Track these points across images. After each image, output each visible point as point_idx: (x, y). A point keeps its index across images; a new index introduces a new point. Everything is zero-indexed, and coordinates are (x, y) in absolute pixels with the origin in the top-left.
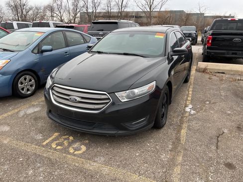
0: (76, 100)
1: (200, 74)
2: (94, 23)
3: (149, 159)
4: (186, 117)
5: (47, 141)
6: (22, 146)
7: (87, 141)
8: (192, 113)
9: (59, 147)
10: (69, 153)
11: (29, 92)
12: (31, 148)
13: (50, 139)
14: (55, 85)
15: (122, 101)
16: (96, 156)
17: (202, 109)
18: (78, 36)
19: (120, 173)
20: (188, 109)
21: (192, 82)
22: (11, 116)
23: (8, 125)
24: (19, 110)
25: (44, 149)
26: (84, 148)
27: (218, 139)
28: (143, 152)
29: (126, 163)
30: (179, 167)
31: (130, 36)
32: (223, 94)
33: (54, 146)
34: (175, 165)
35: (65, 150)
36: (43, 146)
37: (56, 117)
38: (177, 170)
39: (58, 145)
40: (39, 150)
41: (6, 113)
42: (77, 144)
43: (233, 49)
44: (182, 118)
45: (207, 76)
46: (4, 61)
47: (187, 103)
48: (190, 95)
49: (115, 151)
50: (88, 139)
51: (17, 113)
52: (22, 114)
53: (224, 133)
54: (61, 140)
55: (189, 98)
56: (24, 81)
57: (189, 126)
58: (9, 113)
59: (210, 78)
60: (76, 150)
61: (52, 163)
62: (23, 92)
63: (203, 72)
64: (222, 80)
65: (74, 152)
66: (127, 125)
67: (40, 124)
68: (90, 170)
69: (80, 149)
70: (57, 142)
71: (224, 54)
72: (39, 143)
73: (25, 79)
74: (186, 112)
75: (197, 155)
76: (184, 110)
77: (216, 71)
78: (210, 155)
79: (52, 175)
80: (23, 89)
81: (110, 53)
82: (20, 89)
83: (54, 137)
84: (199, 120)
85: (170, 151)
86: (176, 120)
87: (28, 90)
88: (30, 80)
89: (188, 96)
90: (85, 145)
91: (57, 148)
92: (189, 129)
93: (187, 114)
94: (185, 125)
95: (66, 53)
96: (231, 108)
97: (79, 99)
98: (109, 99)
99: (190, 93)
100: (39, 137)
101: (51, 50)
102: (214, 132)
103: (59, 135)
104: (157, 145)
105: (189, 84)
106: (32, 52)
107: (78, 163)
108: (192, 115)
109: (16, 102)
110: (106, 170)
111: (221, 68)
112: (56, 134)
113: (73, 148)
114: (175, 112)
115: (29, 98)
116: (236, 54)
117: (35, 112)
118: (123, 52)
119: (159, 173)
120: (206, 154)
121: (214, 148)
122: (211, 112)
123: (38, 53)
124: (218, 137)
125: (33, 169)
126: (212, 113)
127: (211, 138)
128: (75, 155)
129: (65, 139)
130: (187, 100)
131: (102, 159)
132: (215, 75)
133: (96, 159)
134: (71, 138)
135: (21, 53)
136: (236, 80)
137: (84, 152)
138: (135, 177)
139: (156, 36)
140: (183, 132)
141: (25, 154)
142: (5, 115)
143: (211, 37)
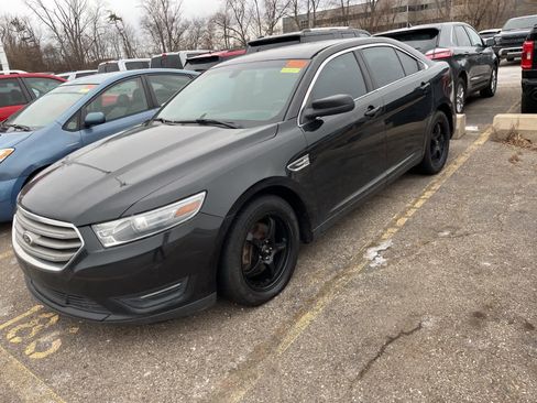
0: (30, 240)
4: (350, 275)
5: (10, 323)
7: (75, 330)
8: (373, 265)
9: (16, 340)
10: (21, 356)
13: (18, 318)
15: (107, 245)
16: (61, 368)
17: (410, 254)
20: (372, 253)
26: (55, 347)
27: (383, 349)
28: (165, 369)
32: (515, 206)
33: (11, 335)
35: (21, 348)
39: (19, 333)
42: (54, 334)
44: (336, 277)
47: (385, 236)
48: (411, 213)
54: (32, 323)
55: (402, 222)
57: (335, 302)
60: (38, 349)
63: (508, 140)
65: (31, 354)
66: (126, 301)
69: (46, 349)
70: (24, 326)
74: (362, 260)
76: (361, 255)
83: (27, 313)
85: (232, 371)
86: (315, 284)
89: (403, 214)
90: (66, 338)
91: (12, 341)
98: (78, 240)
99: (418, 205)
100: (5, 312)
102: (390, 326)
105: (435, 179)
107: (18, 381)
108: (369, 270)
112: (37, 308)
114: (331, 260)
121: (352, 372)
124: (391, 340)
126: (429, 266)
127: (369, 343)
129: (42, 321)
130: (392, 225)
131: (67, 378)
134: (54, 319)
135: (37, 134)
137: (48, 356)
143: (530, 43)
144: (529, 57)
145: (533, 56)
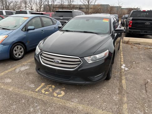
0: (58, 62)
1: (125, 45)
2: (57, 12)
3: (106, 99)
4: (123, 72)
5: (38, 89)
6: (22, 92)
7: (64, 88)
8: (126, 70)
9: (47, 93)
10: (54, 97)
11: (20, 57)
12: (29, 93)
13: (40, 87)
14: (43, 52)
15: (89, 63)
16: (72, 98)
17: (132, 67)
18: (49, 20)
19: (90, 109)
20: (123, 67)
21: (122, 50)
22: (11, 72)
23: (10, 78)
24: (15, 68)
25: (37, 94)
26: (63, 93)
28: (101, 95)
29: (92, 103)
30: (126, 104)
31: (87, 21)
32: (142, 57)
33: (43, 92)
34: (123, 103)
35: (51, 94)
36: (36, 92)
37: (43, 73)
38: (125, 106)
39: (46, 91)
40: (34, 95)
41: (7, 70)
42: (58, 90)
43: (145, 29)
44: (120, 73)
45: (130, 46)
46: (4, 36)
47: (122, 63)
48: (122, 58)
49: (84, 95)
50: (64, 87)
51: (15, 70)
52: (17, 71)
53: (148, 82)
54: (47, 88)
55: (122, 60)
56: (17, 49)
57: (126, 78)
58: (9, 70)
59: (132, 48)
60: (58, 94)
61: (44, 103)
62: (16, 56)
63: (127, 43)
64: (139, 48)
65: (57, 96)
67: (31, 77)
68: (70, 107)
69: (61, 94)
70: (45, 89)
71: (139, 32)
72: (33, 90)
73: (18, 48)
74: (122, 69)
75: (135, 96)
77: (135, 43)
78: (143, 96)
79: (46, 111)
80: (16, 54)
81: (75, 32)
82: (14, 54)
83: (42, 86)
84: (131, 74)
85: (118, 94)
86: (117, 74)
87: (19, 55)
88: (21, 49)
89: (121, 58)
90: (64, 91)
91: (46, 93)
92: (127, 80)
93: (123, 71)
94: (123, 77)
95: (42, 31)
96: (149, 66)
97: (60, 62)
98: (80, 61)
99: (122, 56)
100: (32, 86)
101: (34, 29)
103: (45, 85)
104: (109, 90)
105: (120, 51)
106: (22, 30)
107: (62, 103)
108: (126, 71)
109: (12, 62)
110: (80, 107)
111: (138, 41)
112: (43, 84)
113: (56, 93)
114: (115, 69)
115: (20, 60)
116: (147, 32)
117: (26, 69)
118: (83, 31)
119: (114, 108)
120: (140, 96)
121: (144, 91)
122: (138, 69)
123: (25, 31)
124: (145, 85)
125: (32, 107)
127: (142, 85)
128: (58, 98)
129: (50, 87)
130: (121, 61)
131: (77, 100)
132: (135, 45)
133: (72, 100)
134: (53, 86)
135: (15, 31)
136: (148, 49)
137: (64, 95)
138: (100, 111)
139: (103, 21)
140: (124, 82)
141: (25, 97)
142: (7, 72)
143: (132, 21)
144: (131, 24)
145: (132, 24)
